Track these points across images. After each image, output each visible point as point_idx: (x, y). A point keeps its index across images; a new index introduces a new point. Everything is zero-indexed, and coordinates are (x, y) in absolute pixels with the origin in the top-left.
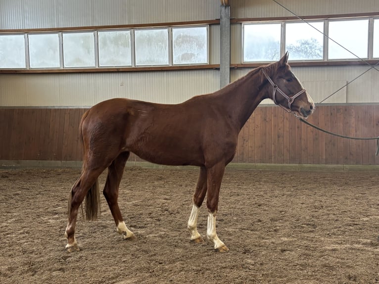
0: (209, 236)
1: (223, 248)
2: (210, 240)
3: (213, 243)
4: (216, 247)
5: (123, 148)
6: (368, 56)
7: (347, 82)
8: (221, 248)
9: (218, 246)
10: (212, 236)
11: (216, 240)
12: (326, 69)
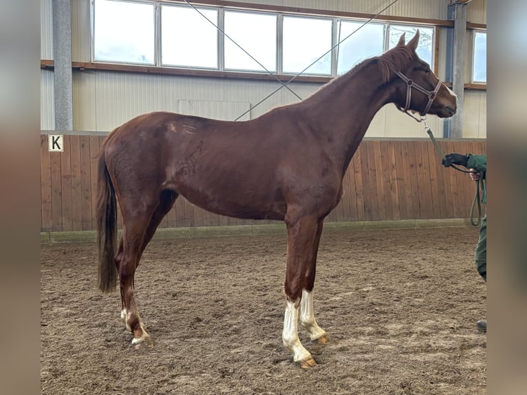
0: (287, 341)
1: (309, 362)
2: (288, 347)
3: (292, 353)
4: (296, 359)
5: (164, 183)
6: (277, 69)
7: (251, 105)
8: (305, 361)
9: (300, 359)
10: (290, 341)
11: (297, 346)
12: (222, 83)
